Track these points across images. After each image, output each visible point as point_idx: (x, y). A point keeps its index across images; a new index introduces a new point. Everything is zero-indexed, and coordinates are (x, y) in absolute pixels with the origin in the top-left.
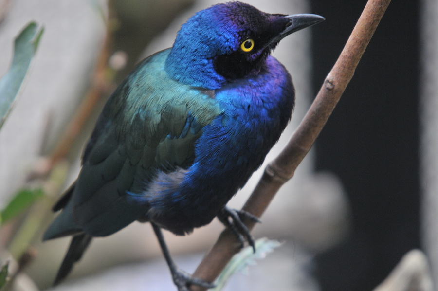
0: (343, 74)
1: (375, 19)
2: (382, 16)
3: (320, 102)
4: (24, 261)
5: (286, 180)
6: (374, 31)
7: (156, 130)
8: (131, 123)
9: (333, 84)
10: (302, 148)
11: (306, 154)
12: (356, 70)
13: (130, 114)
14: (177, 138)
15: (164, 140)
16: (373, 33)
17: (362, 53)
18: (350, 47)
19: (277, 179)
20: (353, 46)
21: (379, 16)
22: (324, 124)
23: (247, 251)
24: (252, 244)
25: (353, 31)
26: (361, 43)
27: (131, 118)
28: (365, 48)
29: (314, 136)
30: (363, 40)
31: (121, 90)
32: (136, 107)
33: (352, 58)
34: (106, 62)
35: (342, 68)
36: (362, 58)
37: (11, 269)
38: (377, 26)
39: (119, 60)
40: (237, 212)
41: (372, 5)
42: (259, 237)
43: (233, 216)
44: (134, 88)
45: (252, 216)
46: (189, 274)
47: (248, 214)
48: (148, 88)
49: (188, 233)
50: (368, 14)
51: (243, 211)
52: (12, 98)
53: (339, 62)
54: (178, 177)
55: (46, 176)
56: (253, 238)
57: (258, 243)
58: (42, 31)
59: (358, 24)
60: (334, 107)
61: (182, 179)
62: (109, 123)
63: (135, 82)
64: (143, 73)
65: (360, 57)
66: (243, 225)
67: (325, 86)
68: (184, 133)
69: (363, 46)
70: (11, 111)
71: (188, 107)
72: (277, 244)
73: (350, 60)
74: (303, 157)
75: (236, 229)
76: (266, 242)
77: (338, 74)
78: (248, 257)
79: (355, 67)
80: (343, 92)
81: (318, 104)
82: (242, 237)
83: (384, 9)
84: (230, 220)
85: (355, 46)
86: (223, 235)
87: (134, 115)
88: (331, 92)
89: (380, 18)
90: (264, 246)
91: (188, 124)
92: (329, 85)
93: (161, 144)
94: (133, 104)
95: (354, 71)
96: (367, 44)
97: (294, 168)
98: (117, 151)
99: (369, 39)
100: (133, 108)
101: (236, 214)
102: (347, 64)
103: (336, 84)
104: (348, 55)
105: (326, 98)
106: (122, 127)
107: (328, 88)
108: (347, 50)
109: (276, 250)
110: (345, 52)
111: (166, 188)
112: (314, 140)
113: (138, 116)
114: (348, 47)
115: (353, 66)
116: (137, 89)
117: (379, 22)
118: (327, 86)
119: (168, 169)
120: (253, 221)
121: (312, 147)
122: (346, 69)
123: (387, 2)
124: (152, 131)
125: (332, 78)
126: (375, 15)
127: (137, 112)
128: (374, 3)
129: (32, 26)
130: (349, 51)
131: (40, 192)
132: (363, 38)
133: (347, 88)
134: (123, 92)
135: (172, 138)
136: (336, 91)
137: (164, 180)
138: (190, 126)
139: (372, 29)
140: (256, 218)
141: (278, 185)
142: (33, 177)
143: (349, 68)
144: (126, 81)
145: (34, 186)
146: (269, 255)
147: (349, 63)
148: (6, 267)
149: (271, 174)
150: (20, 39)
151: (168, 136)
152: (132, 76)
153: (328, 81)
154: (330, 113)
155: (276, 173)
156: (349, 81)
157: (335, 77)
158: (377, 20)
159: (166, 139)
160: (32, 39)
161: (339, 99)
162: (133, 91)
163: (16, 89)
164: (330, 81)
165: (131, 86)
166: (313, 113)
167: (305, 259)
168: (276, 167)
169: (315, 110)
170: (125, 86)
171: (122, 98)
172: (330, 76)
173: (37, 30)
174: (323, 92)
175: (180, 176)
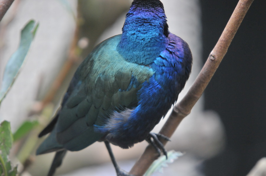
0: (221, 51)
1: (240, 18)
2: (244, 16)
3: (207, 68)
4: (27, 164)
5: (186, 115)
6: (239, 25)
7: (112, 87)
8: (95, 83)
9: (215, 57)
10: (196, 96)
11: (198, 100)
12: (228, 49)
13: (95, 77)
14: (125, 90)
15: (117, 92)
16: (239, 27)
17: (232, 38)
18: (225, 35)
19: (180, 114)
20: (227, 34)
21: (242, 16)
22: (209, 81)
23: (163, 158)
24: (165, 154)
25: (227, 25)
26: (231, 32)
27: (95, 80)
28: (234, 36)
29: (203, 89)
30: (233, 30)
31: (87, 62)
32: (98, 73)
33: (226, 41)
34: (76, 44)
35: (220, 47)
36: (232, 41)
37: (19, 169)
38: (241, 22)
39: (84, 43)
40: (156, 135)
41: (238, 9)
42: (170, 150)
43: (153, 137)
44: (97, 62)
45: (165, 137)
46: (127, 172)
47: (163, 135)
48: (106, 62)
49: (130, 147)
50: (236, 15)
51: (160, 134)
52: (19, 66)
53: (218, 44)
54: (127, 114)
55: (39, 113)
56: (166, 150)
57: (169, 154)
58: (38, 25)
59: (229, 21)
60: (215, 71)
61: (129, 115)
62: (80, 83)
63: (97, 58)
64: (102, 52)
65: (231, 41)
66: (160, 143)
67: (210, 58)
68: (129, 88)
69: (233, 34)
70: (19, 73)
71: (132, 73)
72: (180, 154)
73: (225, 43)
74: (196, 102)
75: (155, 145)
76: (173, 153)
77: (218, 51)
78: (163, 162)
79: (228, 47)
80: (221, 62)
81: (206, 69)
82: (159, 150)
83: (246, 12)
84: (152, 139)
85: (228, 34)
86: (148, 149)
87: (97, 77)
88: (213, 62)
89: (243, 17)
90: (172, 155)
91: (131, 82)
92: (212, 58)
93: (115, 95)
94: (96, 71)
95: (227, 49)
96: (235, 33)
97: (191, 108)
98: (86, 100)
99: (237, 30)
100: (96, 73)
101: (155, 136)
102: (223, 45)
103: (216, 57)
104: (224, 39)
105: (210, 66)
106: (89, 85)
107: (211, 60)
108: (223, 37)
109: (180, 157)
110: (222, 37)
111: (120, 122)
112: (203, 91)
113: (99, 78)
114: (224, 35)
115: (227, 46)
116: (99, 62)
117: (243, 19)
118: (211, 59)
119: (120, 109)
120: (166, 140)
121: (201, 95)
122: (223, 48)
123: (247, 8)
124: (109, 87)
125: (214, 53)
126: (240, 15)
127: (99, 76)
128: (240, 8)
129: (31, 22)
130: (224, 37)
131: (36, 123)
132: (233, 29)
133: (223, 60)
134: (89, 63)
135: (122, 91)
136: (216, 62)
137: (117, 117)
138: (133, 84)
139: (238, 24)
140: (168, 138)
141: (181, 118)
142: (32, 113)
143: (224, 48)
144: (91, 57)
145: (33, 119)
146: (176, 161)
147: (224, 45)
148: (16, 168)
149: (177, 112)
150: (24, 31)
151: (120, 90)
152: (94, 54)
153: (212, 55)
154: (213, 75)
155: (180, 111)
156: (224, 55)
157: (215, 53)
158: (241, 19)
159: (118, 92)
160: (32, 30)
161: (218, 66)
162: (96, 63)
163: (22, 61)
164: (213, 55)
165: (95, 60)
166: (202, 74)
167: (198, 163)
168: (180, 107)
169: (203, 73)
170: (91, 60)
171: (89, 67)
172: (213, 53)
173: (35, 25)
174: (208, 62)
175: (128, 114)
